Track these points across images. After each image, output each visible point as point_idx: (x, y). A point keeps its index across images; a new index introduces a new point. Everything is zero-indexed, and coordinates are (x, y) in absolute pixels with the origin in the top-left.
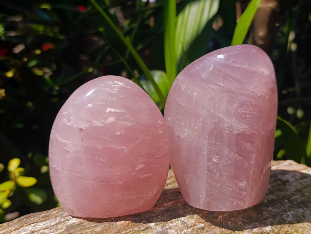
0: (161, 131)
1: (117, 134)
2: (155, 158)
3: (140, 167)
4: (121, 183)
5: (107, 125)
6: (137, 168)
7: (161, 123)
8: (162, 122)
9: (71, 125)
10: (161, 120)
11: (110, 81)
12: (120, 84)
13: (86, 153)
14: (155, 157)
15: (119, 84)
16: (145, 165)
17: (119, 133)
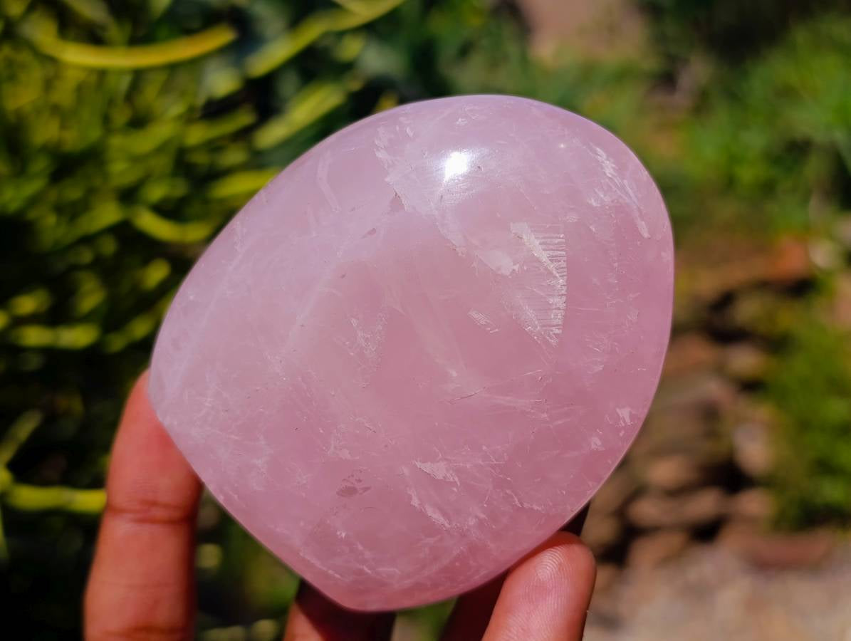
0: (599, 443)
1: (474, 314)
2: (502, 495)
3: (439, 470)
4: (346, 454)
5: (475, 264)
6: (427, 467)
7: (624, 422)
8: (628, 420)
9: (386, 166)
10: (630, 413)
11: (612, 160)
12: (630, 197)
13: (343, 276)
14: (508, 491)
15: (627, 194)
16: (456, 479)
17: (479, 317)
